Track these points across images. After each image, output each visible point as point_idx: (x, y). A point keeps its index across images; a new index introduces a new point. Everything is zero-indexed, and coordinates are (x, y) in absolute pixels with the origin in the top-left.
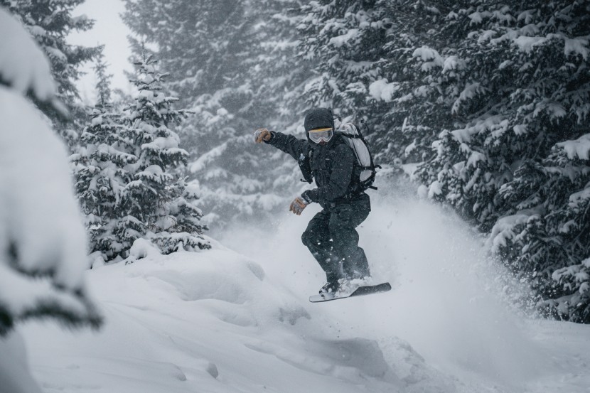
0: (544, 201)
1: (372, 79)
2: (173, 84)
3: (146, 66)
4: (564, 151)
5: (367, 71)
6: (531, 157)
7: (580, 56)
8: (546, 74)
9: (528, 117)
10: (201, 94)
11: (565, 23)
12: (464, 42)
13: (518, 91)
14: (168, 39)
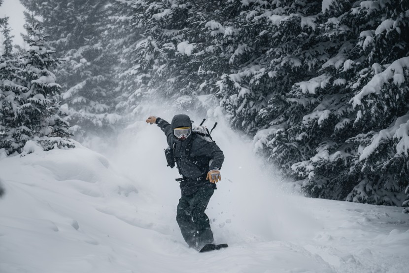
0: (287, 120)
1: (179, 40)
2: (52, 42)
3: (34, 31)
4: (300, 88)
5: (176, 36)
6: (279, 92)
7: (311, 28)
8: (289, 39)
9: (277, 66)
10: (70, 49)
11: (301, 7)
12: (236, 18)
13: (271, 49)
14: (49, 13)
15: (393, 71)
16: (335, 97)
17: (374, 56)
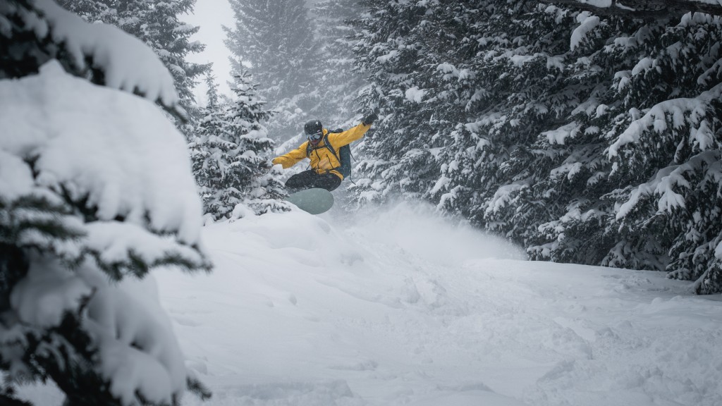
0: (532, 174)
1: (407, 86)
2: (262, 91)
3: (243, 79)
4: (547, 138)
5: (403, 80)
6: (523, 143)
7: (558, 69)
8: (534, 83)
9: (520, 114)
10: (283, 98)
11: (547, 46)
12: (473, 59)
13: (513, 95)
14: (258, 58)
15: (653, 117)
16: (587, 147)
17: (630, 100)
